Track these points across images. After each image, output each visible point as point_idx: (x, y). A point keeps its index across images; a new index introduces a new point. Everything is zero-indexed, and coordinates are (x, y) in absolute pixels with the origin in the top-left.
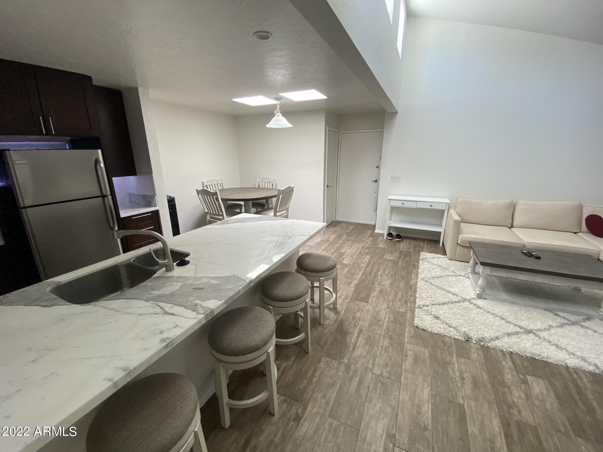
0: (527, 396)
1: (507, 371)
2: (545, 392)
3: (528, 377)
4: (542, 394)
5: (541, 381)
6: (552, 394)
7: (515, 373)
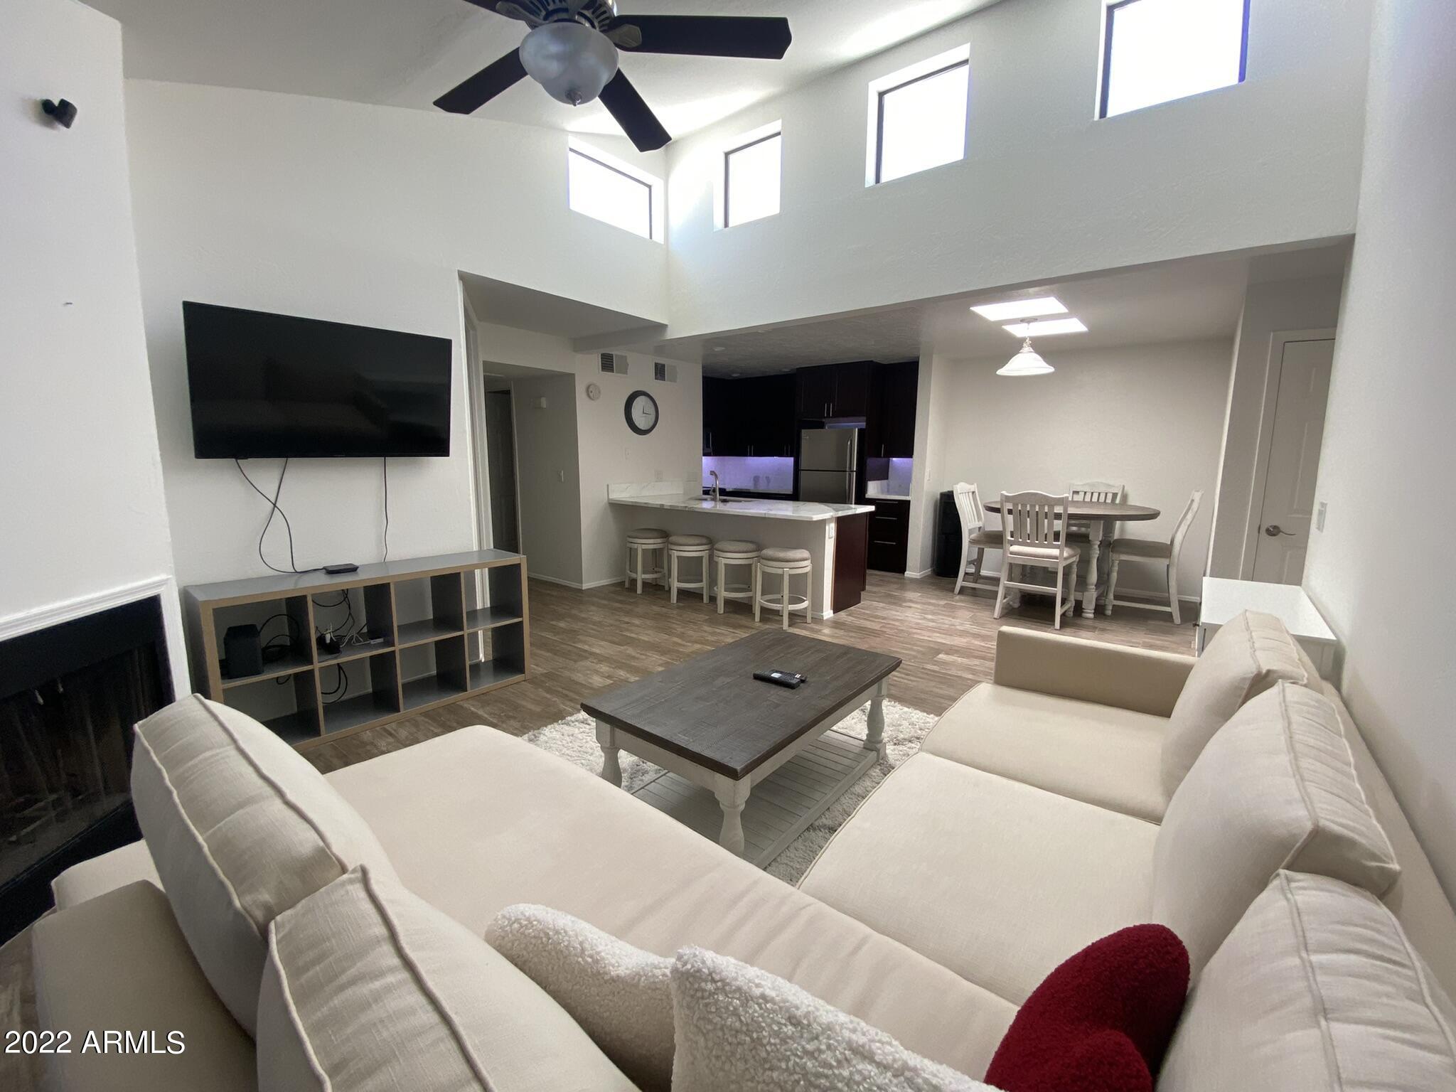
0: (597, 671)
1: (628, 675)
2: (590, 681)
3: (612, 682)
4: (591, 678)
5: (600, 685)
6: (583, 682)
7: (622, 678)
